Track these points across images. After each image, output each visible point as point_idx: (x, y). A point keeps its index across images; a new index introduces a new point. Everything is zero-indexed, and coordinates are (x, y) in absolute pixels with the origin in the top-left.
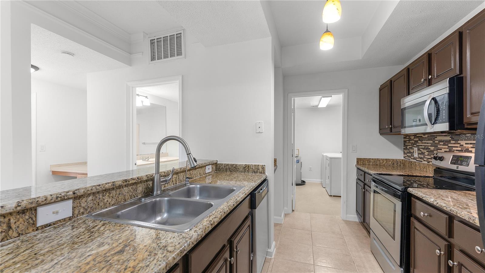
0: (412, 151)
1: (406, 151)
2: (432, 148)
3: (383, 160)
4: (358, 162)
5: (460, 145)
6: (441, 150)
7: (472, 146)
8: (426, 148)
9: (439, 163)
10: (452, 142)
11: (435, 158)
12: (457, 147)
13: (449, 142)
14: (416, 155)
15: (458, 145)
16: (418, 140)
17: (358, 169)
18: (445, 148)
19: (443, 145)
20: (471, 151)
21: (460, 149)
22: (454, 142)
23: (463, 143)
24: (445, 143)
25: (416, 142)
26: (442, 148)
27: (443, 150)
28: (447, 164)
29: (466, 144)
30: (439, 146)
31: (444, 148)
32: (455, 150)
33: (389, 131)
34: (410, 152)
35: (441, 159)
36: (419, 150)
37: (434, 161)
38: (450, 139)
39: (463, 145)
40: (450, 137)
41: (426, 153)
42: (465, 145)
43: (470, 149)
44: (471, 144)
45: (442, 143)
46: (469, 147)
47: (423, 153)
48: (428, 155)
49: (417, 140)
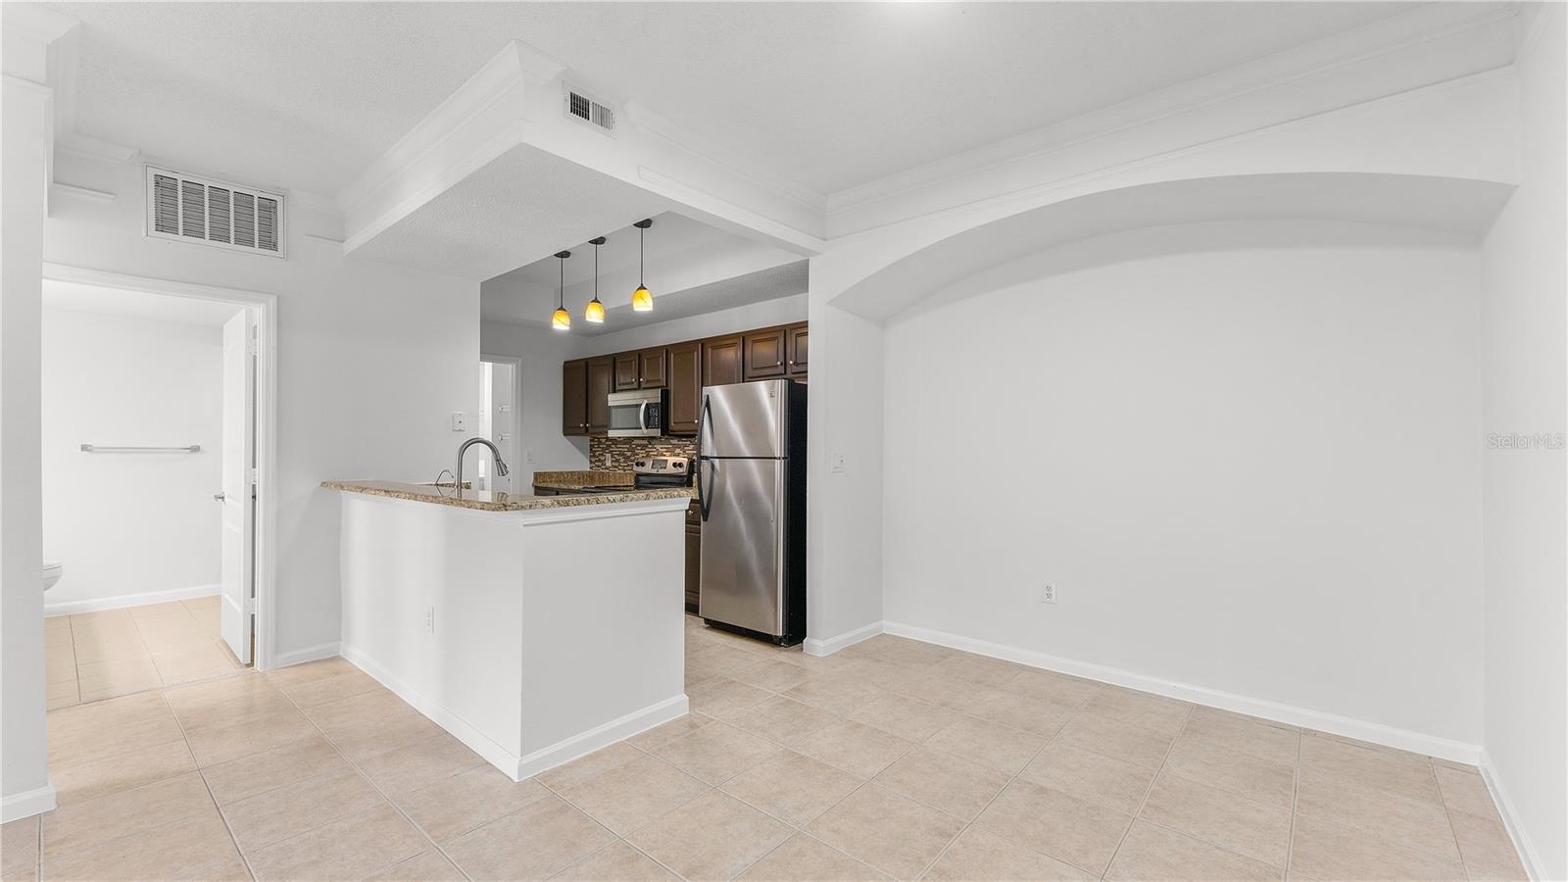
0: (603, 458)
1: (593, 460)
2: (629, 454)
3: (567, 473)
4: (536, 478)
6: (639, 455)
7: (666, 450)
8: (622, 454)
9: (640, 469)
10: (649, 446)
11: (637, 464)
12: (654, 452)
14: (609, 464)
15: (655, 450)
16: (611, 444)
17: (536, 487)
18: (641, 453)
19: (640, 450)
22: (651, 446)
23: (658, 447)
24: (642, 448)
25: (609, 446)
27: (641, 455)
28: (648, 469)
29: (661, 448)
30: (636, 451)
32: (651, 455)
33: (583, 431)
34: (599, 461)
35: (643, 464)
36: (612, 456)
37: (635, 468)
38: (648, 443)
39: (658, 450)
41: (622, 460)
42: (660, 450)
43: (664, 453)
44: (665, 448)
46: (664, 451)
47: (617, 461)
48: (624, 462)
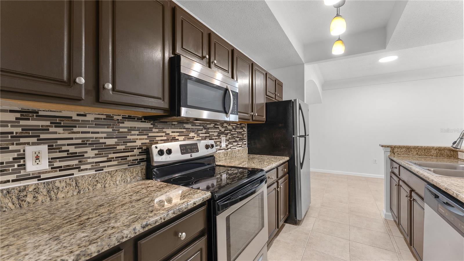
5: (166, 134)
6: (135, 142)
7: (178, 134)
10: (154, 130)
12: (162, 136)
13: (150, 130)
14: (38, 166)
15: (164, 134)
16: (49, 126)
19: (138, 135)
20: (178, 139)
21: (165, 138)
22: (157, 130)
24: (142, 133)
26: (137, 139)
29: (172, 132)
30: (129, 137)
31: (141, 139)
32: (159, 140)
35: (170, 152)
38: (152, 126)
39: (169, 134)
40: (152, 124)
42: (171, 134)
43: (177, 138)
44: (177, 132)
45: (137, 132)
46: (176, 135)
49: (47, 126)
